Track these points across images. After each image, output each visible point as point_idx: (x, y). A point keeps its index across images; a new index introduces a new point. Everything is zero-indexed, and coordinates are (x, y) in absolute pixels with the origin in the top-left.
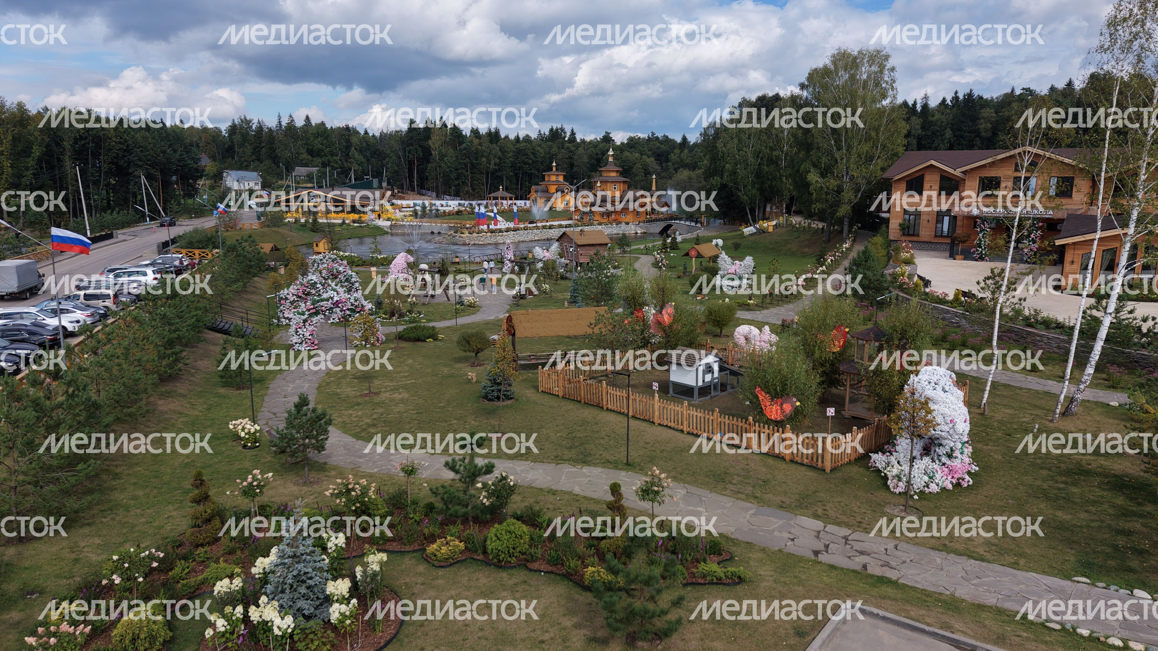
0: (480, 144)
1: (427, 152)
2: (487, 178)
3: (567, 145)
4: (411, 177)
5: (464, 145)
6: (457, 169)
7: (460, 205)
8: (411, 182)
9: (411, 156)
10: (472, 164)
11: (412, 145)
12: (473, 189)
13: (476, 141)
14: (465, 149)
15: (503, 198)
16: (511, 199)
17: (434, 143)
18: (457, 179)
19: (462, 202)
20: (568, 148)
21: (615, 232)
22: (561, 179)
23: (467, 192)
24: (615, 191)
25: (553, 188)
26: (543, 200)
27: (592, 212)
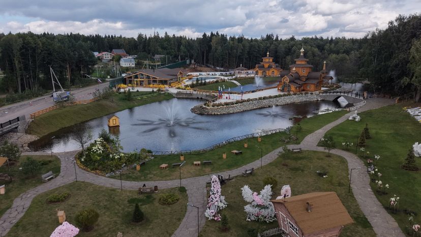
0: (234, 44)
1: (210, 47)
3: (274, 42)
4: (203, 59)
5: (226, 44)
9: (203, 50)
11: (204, 44)
12: (229, 65)
13: (231, 42)
15: (242, 70)
16: (246, 70)
17: (213, 43)
20: (275, 44)
21: (304, 99)
22: (271, 60)
24: (304, 73)
25: (266, 66)
26: (261, 71)
27: (289, 86)
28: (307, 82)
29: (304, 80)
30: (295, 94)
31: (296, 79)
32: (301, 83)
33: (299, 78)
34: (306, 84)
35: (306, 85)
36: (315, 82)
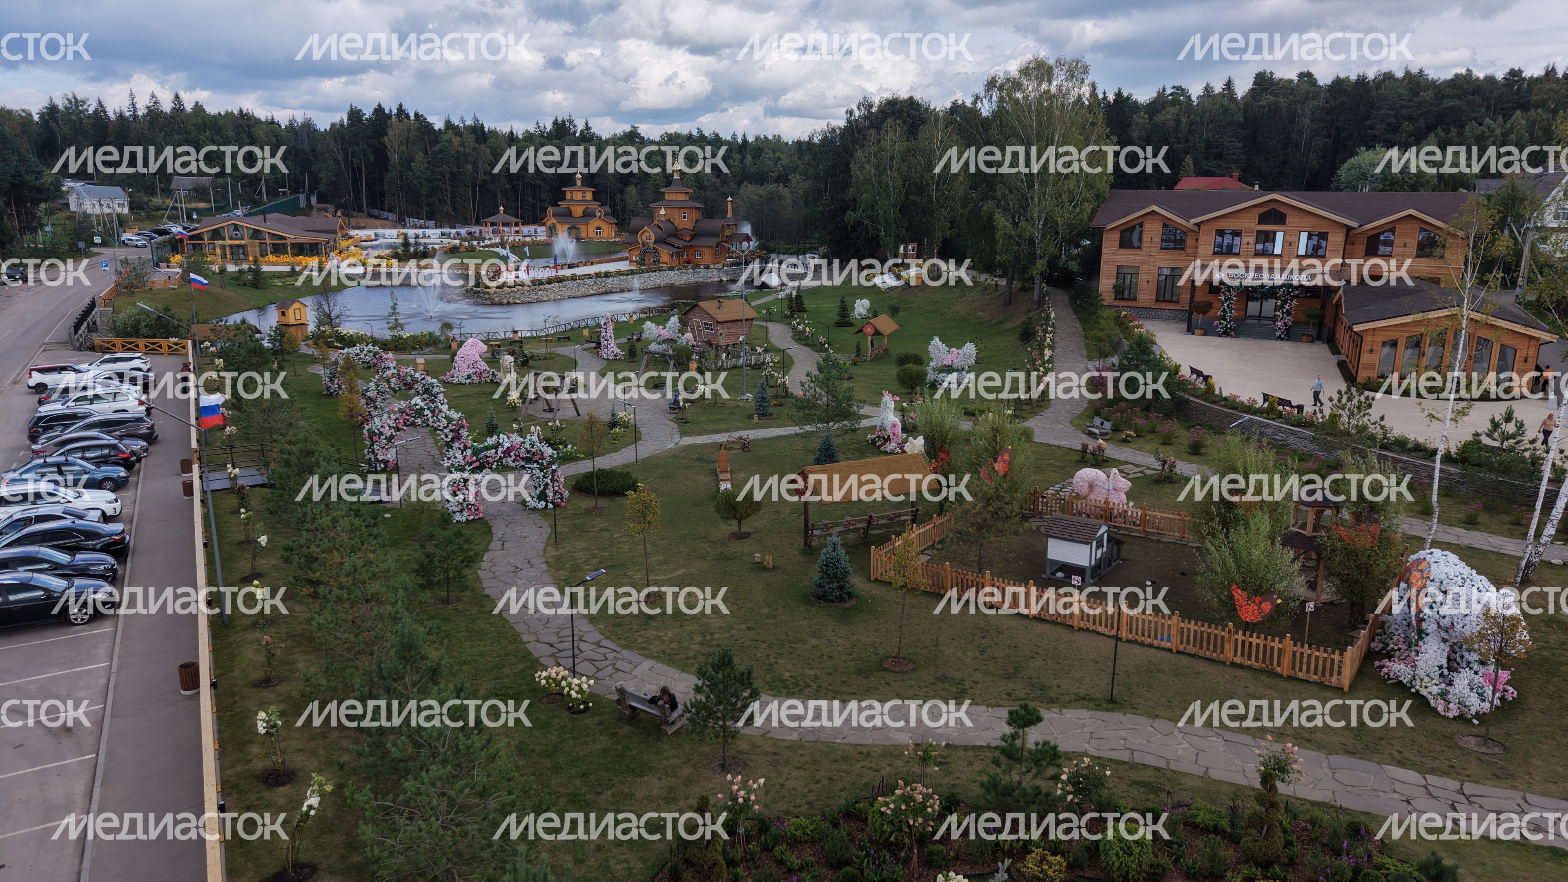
0: (463, 145)
1: (381, 154)
2: (474, 193)
4: (357, 191)
5: (437, 147)
6: (429, 181)
7: (443, 234)
8: (358, 197)
9: (355, 161)
10: (452, 173)
11: (357, 144)
12: (455, 210)
13: (456, 140)
14: (441, 151)
15: (505, 224)
16: (517, 225)
17: (393, 137)
18: (430, 196)
19: (447, 230)
21: (693, 279)
22: (589, 196)
23: (447, 213)
24: (685, 221)
25: (578, 211)
26: (566, 227)
27: (656, 251)
28: (695, 242)
29: (688, 239)
30: (671, 269)
31: (669, 236)
32: (681, 244)
33: (675, 233)
34: (692, 246)
35: (691, 251)
36: (713, 241)
